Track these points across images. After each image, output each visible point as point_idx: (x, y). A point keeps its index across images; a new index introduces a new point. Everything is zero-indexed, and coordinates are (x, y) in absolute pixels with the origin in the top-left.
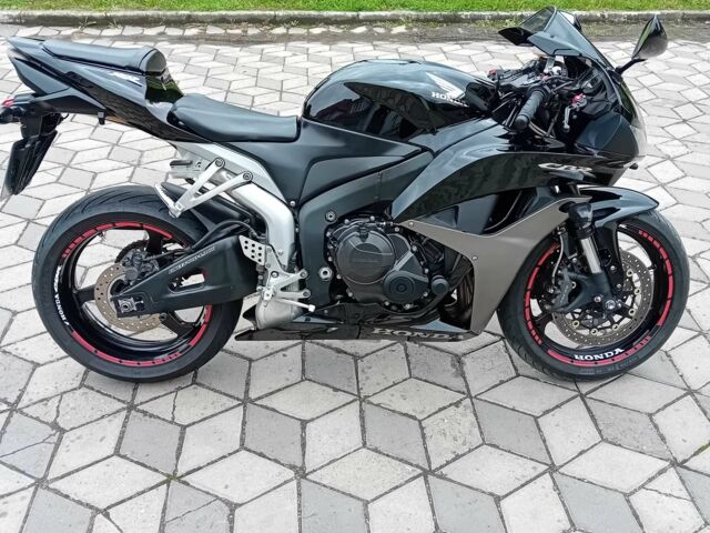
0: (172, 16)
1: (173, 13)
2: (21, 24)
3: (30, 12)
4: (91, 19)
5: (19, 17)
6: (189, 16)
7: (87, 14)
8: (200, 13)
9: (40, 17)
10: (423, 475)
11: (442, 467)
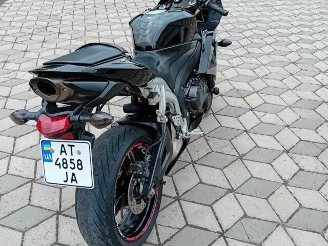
10: (241, 159)
11: (239, 154)
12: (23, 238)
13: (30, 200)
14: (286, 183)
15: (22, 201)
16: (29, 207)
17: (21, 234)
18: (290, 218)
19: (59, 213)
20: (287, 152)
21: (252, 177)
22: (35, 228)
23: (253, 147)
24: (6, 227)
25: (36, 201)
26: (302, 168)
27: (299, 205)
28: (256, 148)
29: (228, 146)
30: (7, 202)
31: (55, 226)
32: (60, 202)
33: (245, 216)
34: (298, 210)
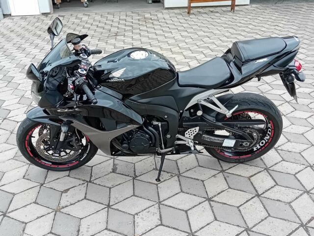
12: (293, 201)
13: (265, 218)
15: (271, 221)
16: (271, 214)
17: (291, 204)
19: (258, 195)
22: (281, 200)
24: (297, 215)
25: (263, 213)
30: (282, 230)
31: (269, 191)
32: (249, 200)
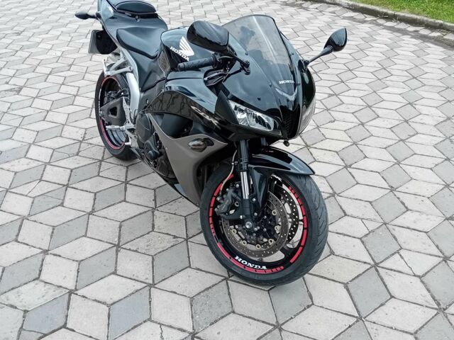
0: (430, 22)
1: (432, 20)
2: (352, 9)
3: (357, 4)
4: (386, 14)
5: (352, 5)
6: (441, 25)
7: (385, 10)
8: (449, 24)
9: (362, 8)
10: (115, 245)
11: (125, 249)
14: (46, 252)
18: (21, 226)
20: (71, 292)
21: (85, 236)
23: (118, 268)
26: (36, 281)
27: (19, 240)
28: (113, 270)
29: (146, 248)
33: (62, 205)
34: (17, 235)
